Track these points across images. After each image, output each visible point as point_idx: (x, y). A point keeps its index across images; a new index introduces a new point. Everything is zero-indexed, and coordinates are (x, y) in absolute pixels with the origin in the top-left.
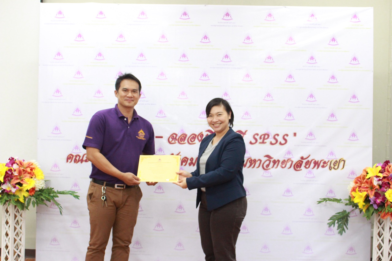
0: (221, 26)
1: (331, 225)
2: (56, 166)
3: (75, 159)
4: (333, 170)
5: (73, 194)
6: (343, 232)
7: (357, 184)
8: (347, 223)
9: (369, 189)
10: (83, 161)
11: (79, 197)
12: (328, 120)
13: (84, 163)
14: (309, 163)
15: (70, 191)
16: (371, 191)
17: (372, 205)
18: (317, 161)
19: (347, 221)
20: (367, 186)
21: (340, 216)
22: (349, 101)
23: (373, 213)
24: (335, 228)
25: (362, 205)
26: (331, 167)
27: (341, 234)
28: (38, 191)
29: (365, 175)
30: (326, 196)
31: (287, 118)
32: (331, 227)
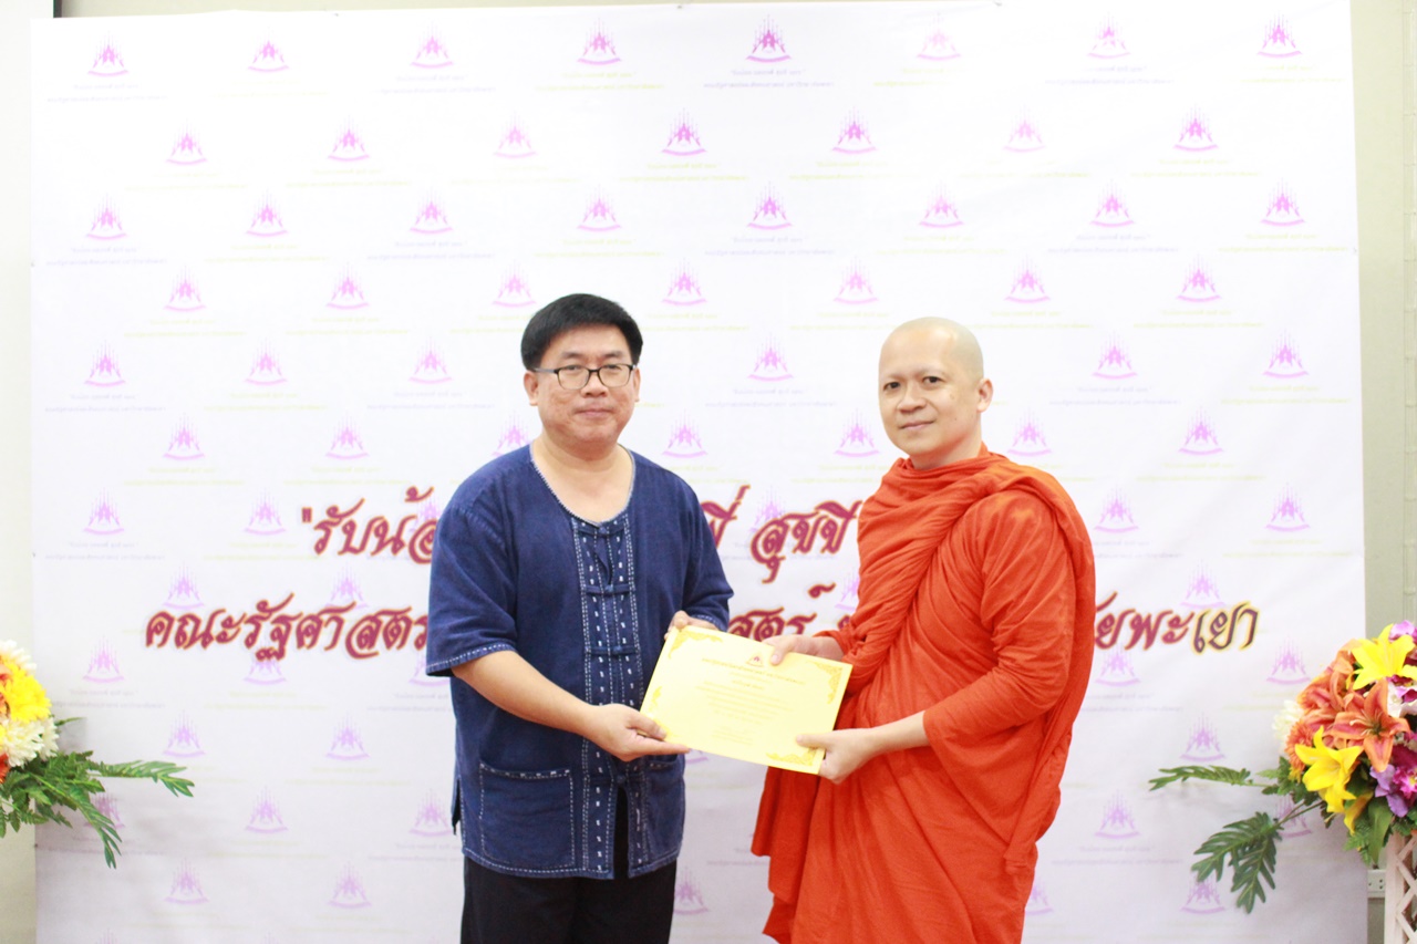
0: (746, 85)
1: (1208, 873)
2: (104, 660)
3: (181, 633)
4: (1208, 649)
5: (165, 775)
6: (1257, 898)
7: (1316, 712)
8: (1272, 862)
9: (1369, 731)
10: (211, 638)
11: (189, 788)
12: (1184, 451)
13: (214, 645)
14: (1114, 627)
15: (155, 764)
16: (1377, 741)
17: (1383, 800)
18: (1144, 617)
19: (1270, 854)
20: (1360, 719)
21: (1243, 835)
22: (1268, 374)
23: (1389, 831)
24: (1223, 884)
25: (1340, 802)
26: (1202, 640)
27: (1249, 910)
28: (17, 768)
29: (1346, 672)
30: (1185, 757)
31: (1021, 447)
32: (1206, 881)
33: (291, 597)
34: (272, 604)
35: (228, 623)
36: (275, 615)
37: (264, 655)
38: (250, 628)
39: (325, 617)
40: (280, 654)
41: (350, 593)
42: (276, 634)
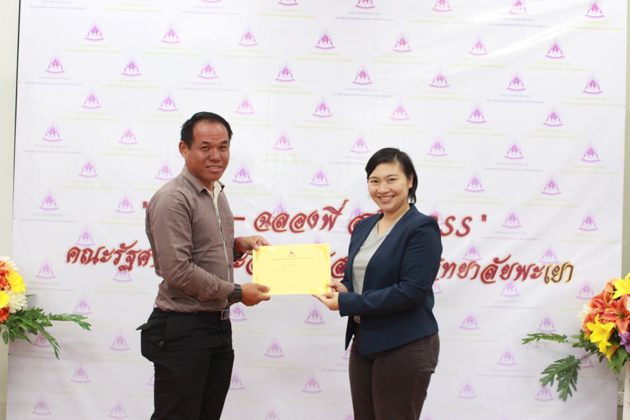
0: (355, 19)
1: (547, 383)
2: (46, 268)
3: (83, 257)
4: (551, 282)
5: (79, 320)
6: (569, 395)
7: (596, 309)
8: (576, 379)
9: (619, 317)
10: (98, 260)
11: (89, 326)
12: (543, 193)
13: (99, 263)
14: (509, 270)
15: (74, 315)
16: (622, 321)
17: (623, 347)
18: (523, 266)
19: (575, 375)
20: (615, 311)
21: (563, 366)
22: (582, 160)
23: (625, 360)
24: (554, 388)
25: (605, 347)
26: (548, 278)
27: (565, 400)
28: (14, 314)
29: (610, 292)
30: (538, 330)
31: (470, 188)
32: (546, 386)
33: (136, 242)
34: (127, 245)
35: (106, 253)
36: (128, 250)
37: (122, 268)
38: (116, 256)
40: (130, 268)
42: (128, 259)
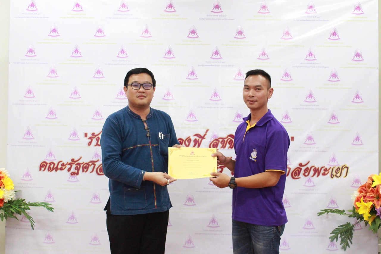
0: (211, 19)
1: (334, 239)
2: (27, 174)
3: (49, 167)
4: (335, 177)
5: (46, 206)
6: (347, 247)
7: (362, 194)
8: (352, 237)
9: (375, 198)
10: (58, 169)
11: (53, 210)
12: (329, 122)
13: (59, 171)
14: (309, 171)
15: (43, 203)
16: (377, 201)
17: (378, 217)
18: (317, 168)
19: (351, 234)
20: (373, 195)
21: (343, 229)
22: (353, 102)
24: (338, 243)
25: (367, 217)
26: (333, 175)
27: (345, 250)
28: (6, 202)
29: (370, 183)
30: (327, 207)
31: (284, 121)
32: (333, 242)
33: (81, 158)
34: (75, 160)
35: (63, 165)
36: (76, 163)
37: (73, 174)
38: (69, 166)
39: (90, 164)
40: (77, 174)
41: (98, 157)
42: (76, 168)
